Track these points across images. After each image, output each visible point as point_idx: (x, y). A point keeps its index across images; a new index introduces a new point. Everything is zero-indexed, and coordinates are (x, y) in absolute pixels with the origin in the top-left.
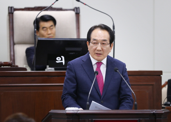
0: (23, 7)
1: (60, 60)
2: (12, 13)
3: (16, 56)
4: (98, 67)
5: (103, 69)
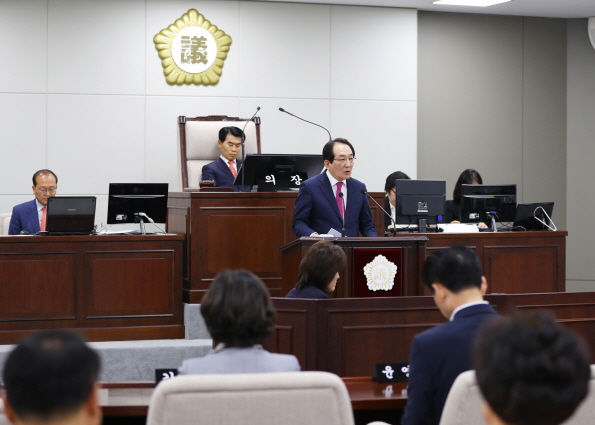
0: (195, 117)
1: (270, 179)
2: (184, 124)
3: (189, 173)
4: (339, 189)
5: (344, 190)
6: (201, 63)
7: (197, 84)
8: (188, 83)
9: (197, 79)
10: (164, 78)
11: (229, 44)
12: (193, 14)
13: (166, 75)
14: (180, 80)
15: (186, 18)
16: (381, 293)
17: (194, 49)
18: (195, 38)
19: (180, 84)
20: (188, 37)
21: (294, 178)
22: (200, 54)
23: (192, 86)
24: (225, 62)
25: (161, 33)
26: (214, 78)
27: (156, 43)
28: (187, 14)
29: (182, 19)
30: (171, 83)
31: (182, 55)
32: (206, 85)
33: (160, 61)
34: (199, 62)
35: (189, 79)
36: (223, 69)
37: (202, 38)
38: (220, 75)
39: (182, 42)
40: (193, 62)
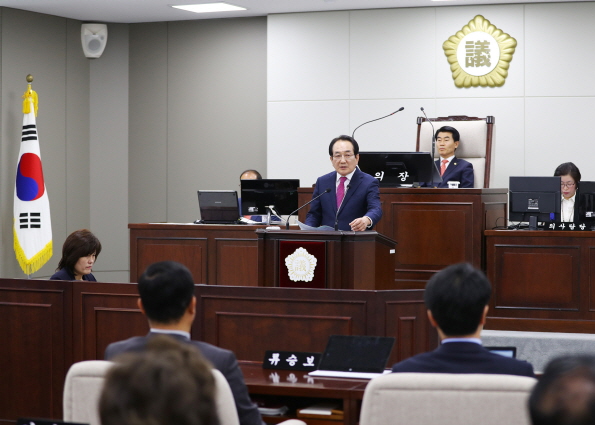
1: (379, 175)
2: (420, 125)
6: (485, 66)
7: (484, 86)
8: (476, 86)
9: (483, 81)
10: (453, 82)
11: (514, 47)
12: (479, 20)
13: (454, 78)
14: (467, 82)
15: (472, 24)
16: (301, 283)
17: (478, 52)
18: (479, 42)
19: (468, 87)
20: (472, 42)
21: (402, 174)
22: (484, 57)
23: (480, 88)
24: (511, 64)
25: (449, 40)
26: (499, 79)
27: (445, 49)
28: (473, 20)
29: (468, 25)
30: (459, 87)
31: (467, 59)
32: (492, 86)
33: (449, 66)
34: (482, 65)
35: (475, 81)
36: (509, 71)
37: (486, 42)
38: (505, 77)
39: (466, 47)
40: (477, 66)
